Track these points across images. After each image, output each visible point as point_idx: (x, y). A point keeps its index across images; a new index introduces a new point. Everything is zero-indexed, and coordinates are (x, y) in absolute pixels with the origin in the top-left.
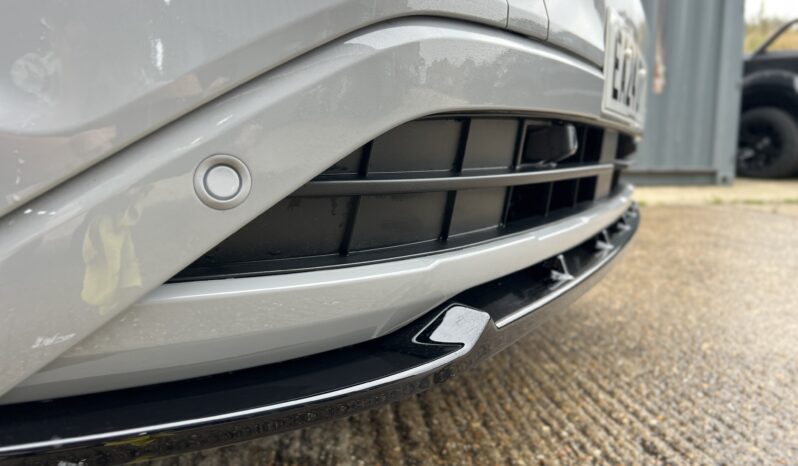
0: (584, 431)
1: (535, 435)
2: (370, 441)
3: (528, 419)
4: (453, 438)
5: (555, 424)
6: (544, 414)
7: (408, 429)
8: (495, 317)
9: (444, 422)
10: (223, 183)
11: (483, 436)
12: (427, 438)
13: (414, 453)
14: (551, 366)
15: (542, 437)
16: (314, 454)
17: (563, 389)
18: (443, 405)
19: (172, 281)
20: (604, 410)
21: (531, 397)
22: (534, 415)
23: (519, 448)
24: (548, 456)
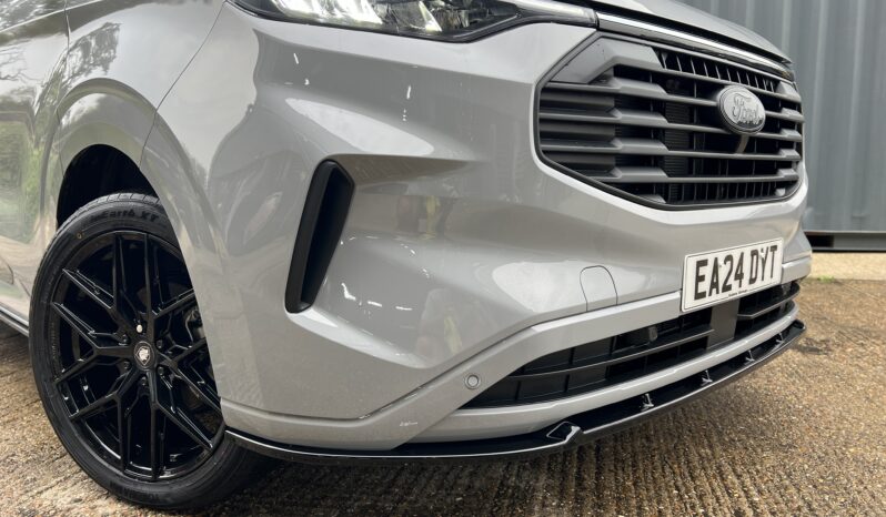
0: (700, 497)
1: (665, 494)
2: (558, 484)
3: (666, 484)
4: (610, 488)
5: (683, 490)
6: (680, 483)
7: (584, 479)
9: (608, 479)
10: (473, 382)
11: (630, 491)
12: (593, 486)
13: (582, 494)
14: (706, 451)
15: (669, 497)
16: (522, 486)
17: (704, 468)
18: (612, 468)
19: (460, 408)
20: (726, 486)
21: (677, 471)
22: (672, 483)
23: (650, 501)
24: (666, 508)
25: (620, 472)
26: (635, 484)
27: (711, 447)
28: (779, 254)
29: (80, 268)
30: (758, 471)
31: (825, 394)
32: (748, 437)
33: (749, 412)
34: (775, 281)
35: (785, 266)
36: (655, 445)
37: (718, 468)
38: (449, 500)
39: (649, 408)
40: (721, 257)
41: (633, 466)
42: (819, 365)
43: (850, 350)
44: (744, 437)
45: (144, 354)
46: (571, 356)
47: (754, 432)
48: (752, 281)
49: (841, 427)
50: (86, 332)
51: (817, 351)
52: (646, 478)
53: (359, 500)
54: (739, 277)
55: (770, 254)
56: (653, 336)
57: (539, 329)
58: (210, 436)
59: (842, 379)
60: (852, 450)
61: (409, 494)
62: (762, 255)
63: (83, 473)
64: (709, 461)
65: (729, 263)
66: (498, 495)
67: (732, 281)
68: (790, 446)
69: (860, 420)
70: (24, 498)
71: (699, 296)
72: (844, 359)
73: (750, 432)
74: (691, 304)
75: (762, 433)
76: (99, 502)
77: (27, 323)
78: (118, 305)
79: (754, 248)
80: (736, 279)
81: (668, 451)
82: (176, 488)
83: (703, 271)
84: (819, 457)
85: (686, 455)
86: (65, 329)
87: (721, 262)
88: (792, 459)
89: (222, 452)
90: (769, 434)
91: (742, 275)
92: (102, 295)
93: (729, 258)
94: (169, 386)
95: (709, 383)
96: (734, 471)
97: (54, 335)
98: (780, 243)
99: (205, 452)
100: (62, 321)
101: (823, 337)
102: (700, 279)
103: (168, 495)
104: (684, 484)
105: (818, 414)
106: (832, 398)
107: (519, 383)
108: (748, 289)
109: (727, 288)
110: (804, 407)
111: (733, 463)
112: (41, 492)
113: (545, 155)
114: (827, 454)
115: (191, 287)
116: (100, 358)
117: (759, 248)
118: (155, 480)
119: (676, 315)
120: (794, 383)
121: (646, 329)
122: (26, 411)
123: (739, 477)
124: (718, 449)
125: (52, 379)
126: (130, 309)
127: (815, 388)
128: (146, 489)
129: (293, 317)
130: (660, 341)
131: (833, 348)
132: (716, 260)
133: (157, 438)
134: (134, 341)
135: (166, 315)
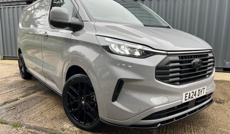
8: (162, 124)
10: (143, 116)
25: (171, 130)
26: (173, 132)
27: (190, 125)
28: (205, 90)
29: (72, 86)
30: (199, 132)
31: (219, 114)
32: (199, 124)
33: (201, 118)
34: (205, 94)
35: (207, 91)
36: (179, 124)
37: (191, 130)
38: (137, 132)
39: (175, 120)
40: (191, 92)
41: (173, 128)
42: (220, 107)
43: (229, 103)
44: (198, 124)
45: (83, 102)
46: (160, 112)
47: (200, 123)
48: (198, 95)
49: (220, 123)
50: (73, 97)
51: (221, 103)
52: (176, 131)
53: (120, 131)
54: (195, 95)
55: (203, 90)
56: (176, 108)
57: (155, 108)
58: (95, 118)
59: (224, 111)
60: (220, 128)
61: (129, 131)
62: (201, 90)
63: (71, 123)
64: (189, 128)
65: (193, 93)
66: (146, 132)
67: (193, 96)
68: (207, 126)
69: (224, 121)
70: (61, 126)
71: (186, 100)
72: (227, 105)
73: (199, 123)
74: (184, 101)
75: (202, 123)
76: (74, 128)
77: (62, 94)
78: (79, 93)
79: (199, 89)
80: (194, 95)
81: (181, 126)
82: (88, 127)
83: (187, 95)
84: (212, 130)
85: (185, 127)
86: (69, 96)
87: (191, 93)
88: (206, 129)
89: (97, 121)
90: (203, 123)
91: (196, 95)
92: (76, 91)
93: (193, 92)
94: (88, 109)
95: (188, 115)
96: (194, 131)
97: (67, 97)
98: (206, 87)
99: (94, 121)
100: (68, 95)
101: (224, 99)
102: (186, 97)
103: (87, 128)
104: (183, 133)
105: (216, 119)
106: (220, 116)
107: (151, 116)
108: (197, 97)
109: (192, 98)
110: (213, 118)
111: (194, 129)
112: (63, 125)
113: (157, 78)
114: (214, 129)
115: (94, 91)
116: (75, 102)
117: (200, 89)
118: (84, 125)
119: (181, 104)
120: (213, 111)
121: (175, 107)
122: (55, 107)
123: (194, 132)
124: (192, 126)
125: (66, 105)
126: (81, 94)
127: (217, 113)
128: (83, 126)
129: (113, 103)
130: (177, 108)
131: (225, 102)
132: (190, 93)
133: (85, 118)
134: (81, 100)
135: (88, 97)
